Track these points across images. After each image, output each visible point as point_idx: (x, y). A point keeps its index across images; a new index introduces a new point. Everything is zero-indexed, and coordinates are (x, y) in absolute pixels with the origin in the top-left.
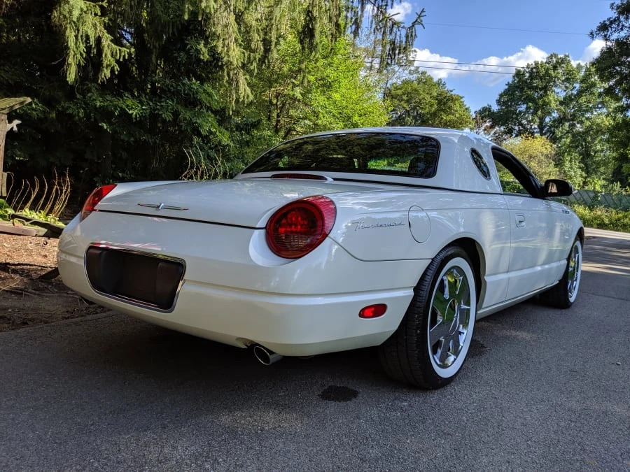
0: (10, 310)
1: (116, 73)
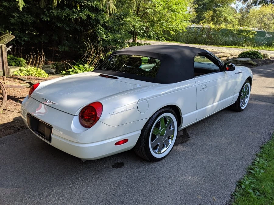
0: (16, 122)
1: (60, 2)
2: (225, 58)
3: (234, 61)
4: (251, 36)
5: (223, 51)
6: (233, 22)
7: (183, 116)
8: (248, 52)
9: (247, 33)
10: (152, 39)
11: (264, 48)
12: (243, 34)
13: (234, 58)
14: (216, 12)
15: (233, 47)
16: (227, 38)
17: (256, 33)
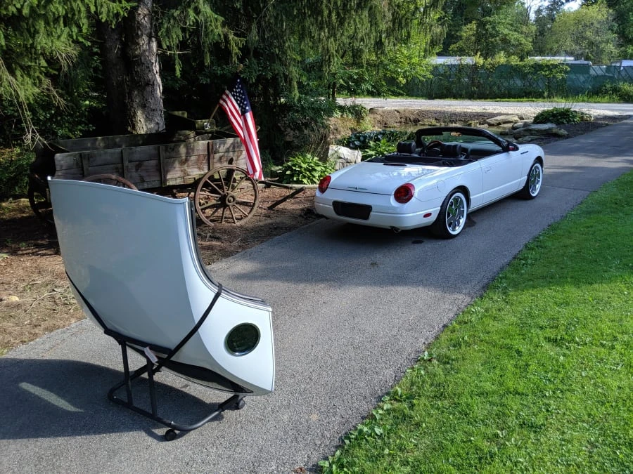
2: (510, 125)
3: (525, 130)
4: (559, 76)
5: (504, 111)
6: (521, 44)
7: (471, 197)
8: (552, 112)
9: (551, 71)
10: (359, 94)
11: (586, 98)
12: (543, 73)
13: (526, 125)
14: (485, 25)
15: (525, 99)
16: (512, 82)
17: (569, 69)
